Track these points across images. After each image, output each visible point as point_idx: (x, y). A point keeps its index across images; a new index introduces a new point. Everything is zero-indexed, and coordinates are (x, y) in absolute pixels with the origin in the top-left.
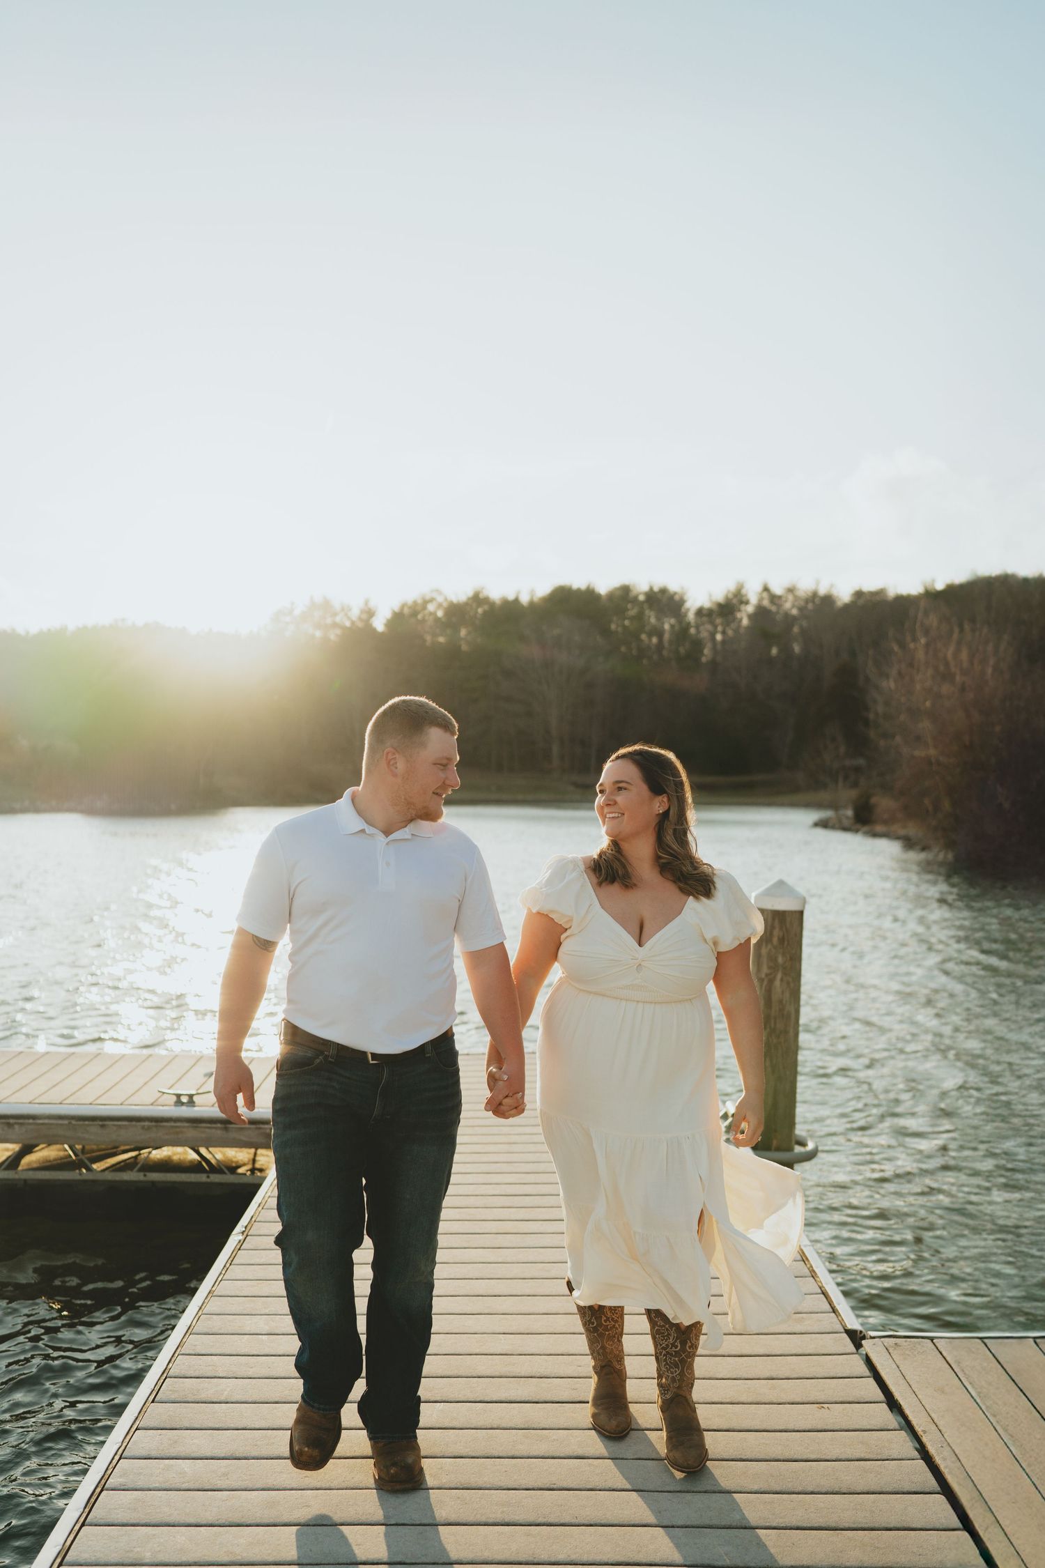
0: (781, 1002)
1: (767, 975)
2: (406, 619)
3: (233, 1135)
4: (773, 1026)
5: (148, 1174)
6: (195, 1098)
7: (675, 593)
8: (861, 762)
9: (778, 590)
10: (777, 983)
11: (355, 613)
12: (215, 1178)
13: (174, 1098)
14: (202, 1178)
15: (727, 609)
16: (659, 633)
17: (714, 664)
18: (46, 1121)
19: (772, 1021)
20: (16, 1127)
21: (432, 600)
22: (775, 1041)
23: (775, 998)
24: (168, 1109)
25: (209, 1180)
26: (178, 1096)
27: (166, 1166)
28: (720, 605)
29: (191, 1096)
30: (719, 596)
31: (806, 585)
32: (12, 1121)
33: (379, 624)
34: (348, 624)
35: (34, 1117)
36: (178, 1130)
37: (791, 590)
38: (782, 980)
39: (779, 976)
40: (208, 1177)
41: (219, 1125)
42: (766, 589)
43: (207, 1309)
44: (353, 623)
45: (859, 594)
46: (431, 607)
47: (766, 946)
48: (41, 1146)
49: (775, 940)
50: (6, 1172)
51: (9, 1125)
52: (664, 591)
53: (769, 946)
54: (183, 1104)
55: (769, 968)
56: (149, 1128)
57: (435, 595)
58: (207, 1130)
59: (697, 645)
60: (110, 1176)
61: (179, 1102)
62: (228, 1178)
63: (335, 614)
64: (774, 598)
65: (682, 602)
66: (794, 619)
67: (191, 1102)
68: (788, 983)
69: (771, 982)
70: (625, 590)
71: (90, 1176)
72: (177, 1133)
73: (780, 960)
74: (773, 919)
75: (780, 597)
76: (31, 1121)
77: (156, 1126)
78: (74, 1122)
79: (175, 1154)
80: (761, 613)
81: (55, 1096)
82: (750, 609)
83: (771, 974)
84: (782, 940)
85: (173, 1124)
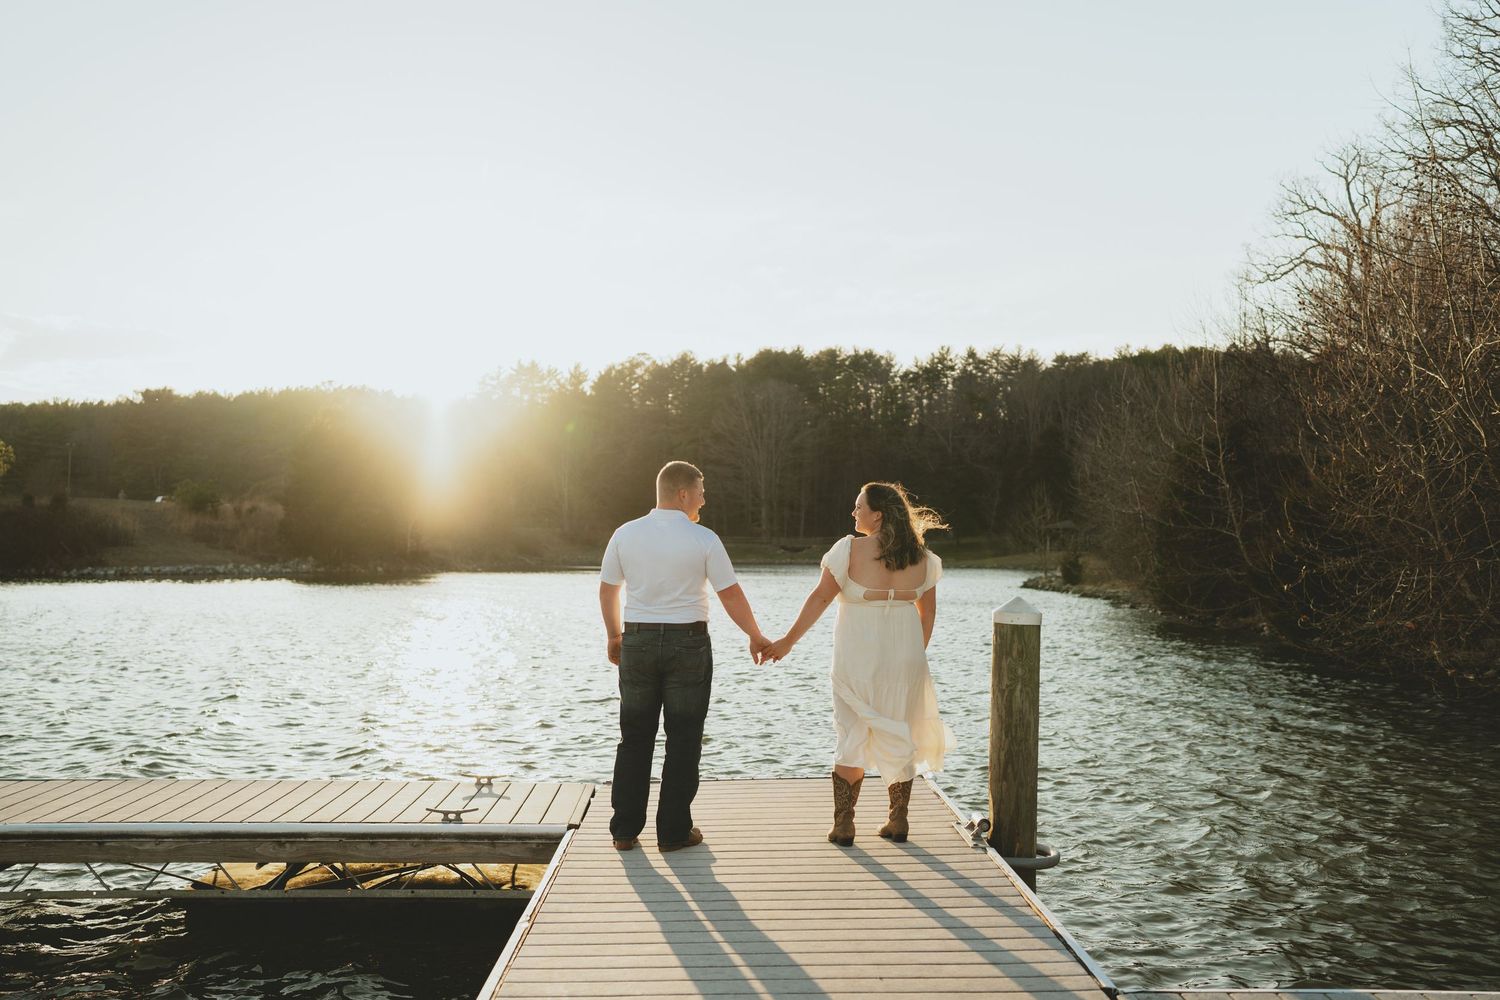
0: (1021, 711)
1: (1007, 686)
2: (613, 383)
3: (500, 850)
4: (1014, 734)
5: (415, 891)
6: (462, 816)
7: (882, 357)
8: (1068, 524)
9: (982, 355)
10: (1018, 693)
11: (565, 375)
12: (481, 894)
13: (442, 816)
14: (469, 894)
15: (931, 375)
16: (867, 398)
17: (921, 426)
18: (317, 839)
19: (1013, 730)
20: (288, 845)
21: (638, 365)
22: (1016, 748)
23: (1016, 705)
24: (435, 825)
25: (475, 896)
26: (446, 813)
27: (431, 883)
28: (926, 370)
29: (458, 814)
30: (925, 362)
31: (1009, 350)
32: (283, 840)
33: (587, 388)
34: (555, 388)
35: (305, 835)
36: (447, 846)
37: (996, 356)
38: (1021, 691)
39: (1019, 687)
40: (475, 893)
41: (486, 841)
42: (972, 355)
43: (507, 978)
44: (563, 386)
45: (1061, 359)
46: (639, 371)
47: (1007, 658)
48: (311, 865)
49: (1015, 653)
50: (276, 891)
51: (281, 844)
52: (869, 356)
53: (1010, 659)
54: (450, 821)
55: (1010, 679)
56: (417, 845)
57: (642, 359)
58: (475, 846)
59: (905, 408)
60: (378, 894)
61: (446, 820)
62: (494, 894)
63: (542, 379)
64: (979, 363)
65: (890, 365)
66: (999, 384)
67: (458, 820)
68: (1027, 693)
69: (1012, 692)
70: (832, 355)
71: (359, 895)
72: (446, 849)
73: (1020, 671)
74: (1013, 633)
75: (983, 362)
76: (302, 839)
77: (425, 843)
78: (344, 840)
79: (438, 874)
80: (965, 378)
81: (325, 815)
82: (955, 373)
83: (1011, 685)
84: (1021, 653)
85: (441, 840)
